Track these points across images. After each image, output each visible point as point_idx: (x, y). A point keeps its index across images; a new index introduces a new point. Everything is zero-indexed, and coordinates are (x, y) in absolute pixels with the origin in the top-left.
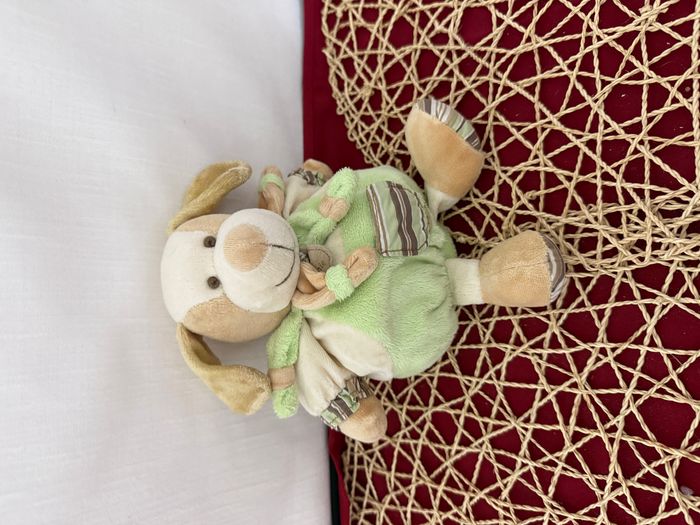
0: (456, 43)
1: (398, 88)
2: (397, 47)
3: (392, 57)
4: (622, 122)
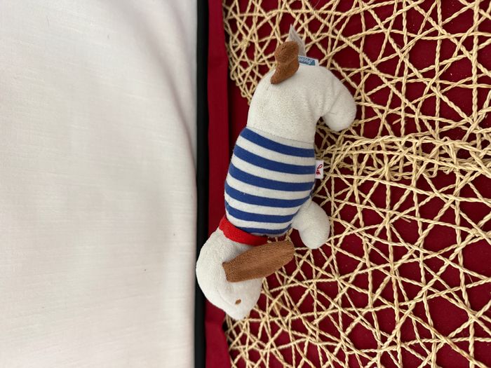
0: (307, 8)
1: (266, 41)
2: (267, 10)
3: (263, 18)
4: (421, 69)
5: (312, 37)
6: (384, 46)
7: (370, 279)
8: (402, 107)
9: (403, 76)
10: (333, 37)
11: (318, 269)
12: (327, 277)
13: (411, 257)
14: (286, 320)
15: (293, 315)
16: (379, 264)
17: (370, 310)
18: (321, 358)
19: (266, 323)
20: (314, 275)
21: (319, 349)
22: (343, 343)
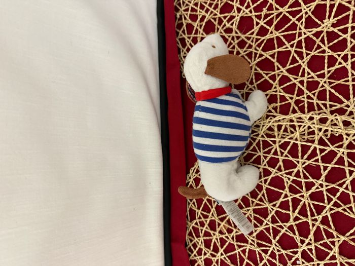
4: (316, 73)
6: (291, 58)
7: (290, 204)
8: (305, 96)
9: (304, 76)
10: (256, 52)
11: (254, 200)
12: (261, 205)
13: (318, 188)
14: (231, 236)
15: (237, 232)
16: (296, 194)
17: (292, 224)
18: (258, 259)
19: (217, 239)
20: (251, 204)
21: (257, 252)
22: (274, 247)
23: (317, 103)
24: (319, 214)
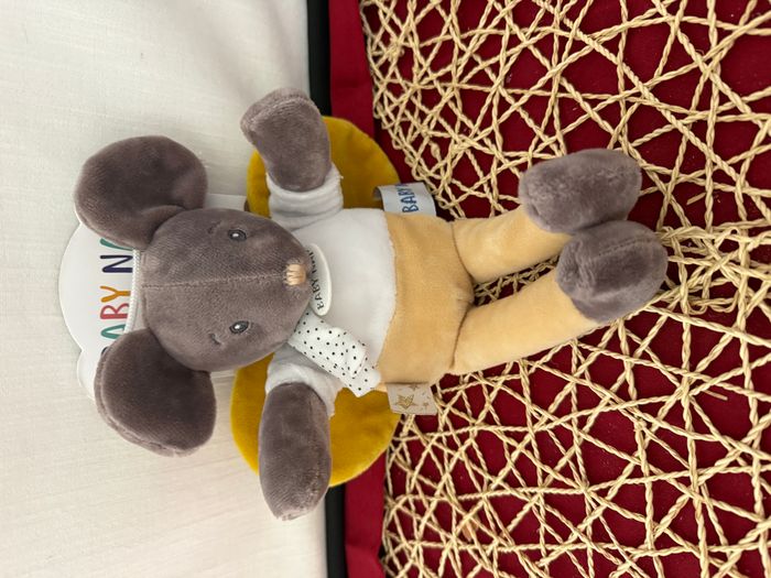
1: (434, 45)
4: (747, 95)
5: (521, 36)
6: (667, 49)
7: (649, 497)
8: (709, 172)
9: (708, 108)
10: (563, 33)
11: (547, 469)
12: (567, 487)
13: (734, 464)
14: (488, 552)
16: (667, 470)
17: (649, 554)
19: (452, 551)
20: (540, 480)
23: (745, 196)
24: (733, 541)
